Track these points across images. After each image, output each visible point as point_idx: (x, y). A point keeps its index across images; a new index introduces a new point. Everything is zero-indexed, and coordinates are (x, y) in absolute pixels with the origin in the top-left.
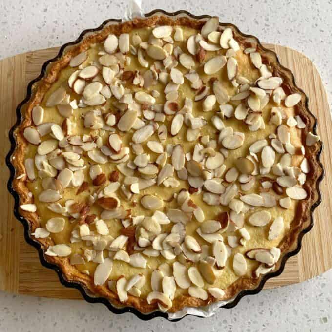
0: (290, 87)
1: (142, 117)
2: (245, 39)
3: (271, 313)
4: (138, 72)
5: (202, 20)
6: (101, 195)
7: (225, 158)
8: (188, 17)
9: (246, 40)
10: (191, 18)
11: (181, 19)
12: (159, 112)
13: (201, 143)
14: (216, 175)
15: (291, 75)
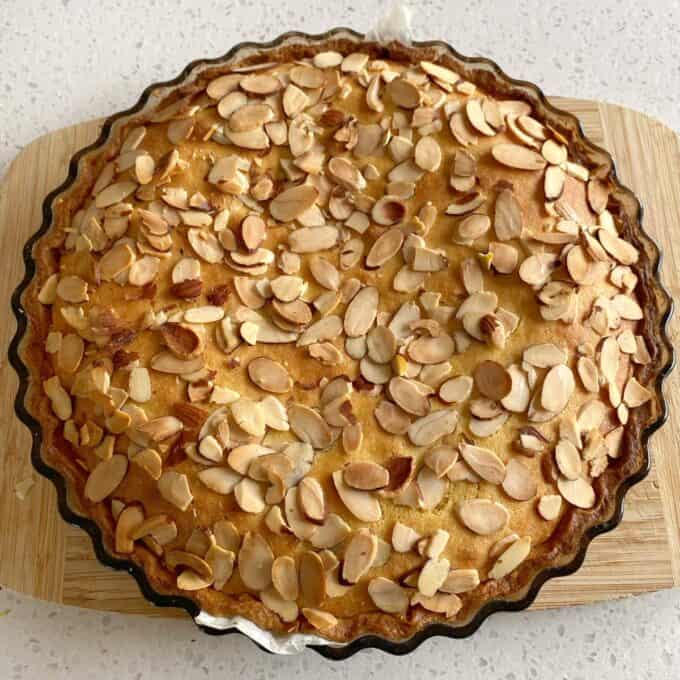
0: (645, 276)
1: (325, 209)
2: (589, 152)
3: (613, 659)
4: (355, 120)
5: (518, 88)
6: (175, 319)
7: (456, 352)
8: (495, 74)
9: (590, 156)
10: (499, 79)
11: (479, 72)
12: (361, 211)
13: (419, 304)
14: (422, 376)
15: (654, 252)
